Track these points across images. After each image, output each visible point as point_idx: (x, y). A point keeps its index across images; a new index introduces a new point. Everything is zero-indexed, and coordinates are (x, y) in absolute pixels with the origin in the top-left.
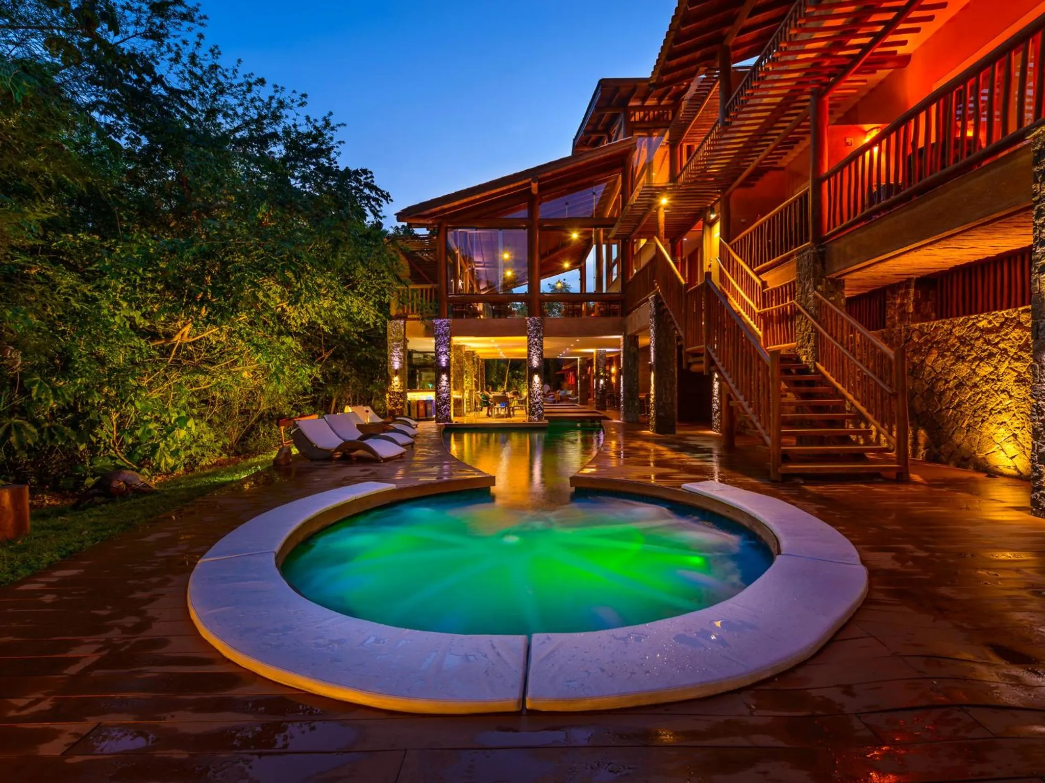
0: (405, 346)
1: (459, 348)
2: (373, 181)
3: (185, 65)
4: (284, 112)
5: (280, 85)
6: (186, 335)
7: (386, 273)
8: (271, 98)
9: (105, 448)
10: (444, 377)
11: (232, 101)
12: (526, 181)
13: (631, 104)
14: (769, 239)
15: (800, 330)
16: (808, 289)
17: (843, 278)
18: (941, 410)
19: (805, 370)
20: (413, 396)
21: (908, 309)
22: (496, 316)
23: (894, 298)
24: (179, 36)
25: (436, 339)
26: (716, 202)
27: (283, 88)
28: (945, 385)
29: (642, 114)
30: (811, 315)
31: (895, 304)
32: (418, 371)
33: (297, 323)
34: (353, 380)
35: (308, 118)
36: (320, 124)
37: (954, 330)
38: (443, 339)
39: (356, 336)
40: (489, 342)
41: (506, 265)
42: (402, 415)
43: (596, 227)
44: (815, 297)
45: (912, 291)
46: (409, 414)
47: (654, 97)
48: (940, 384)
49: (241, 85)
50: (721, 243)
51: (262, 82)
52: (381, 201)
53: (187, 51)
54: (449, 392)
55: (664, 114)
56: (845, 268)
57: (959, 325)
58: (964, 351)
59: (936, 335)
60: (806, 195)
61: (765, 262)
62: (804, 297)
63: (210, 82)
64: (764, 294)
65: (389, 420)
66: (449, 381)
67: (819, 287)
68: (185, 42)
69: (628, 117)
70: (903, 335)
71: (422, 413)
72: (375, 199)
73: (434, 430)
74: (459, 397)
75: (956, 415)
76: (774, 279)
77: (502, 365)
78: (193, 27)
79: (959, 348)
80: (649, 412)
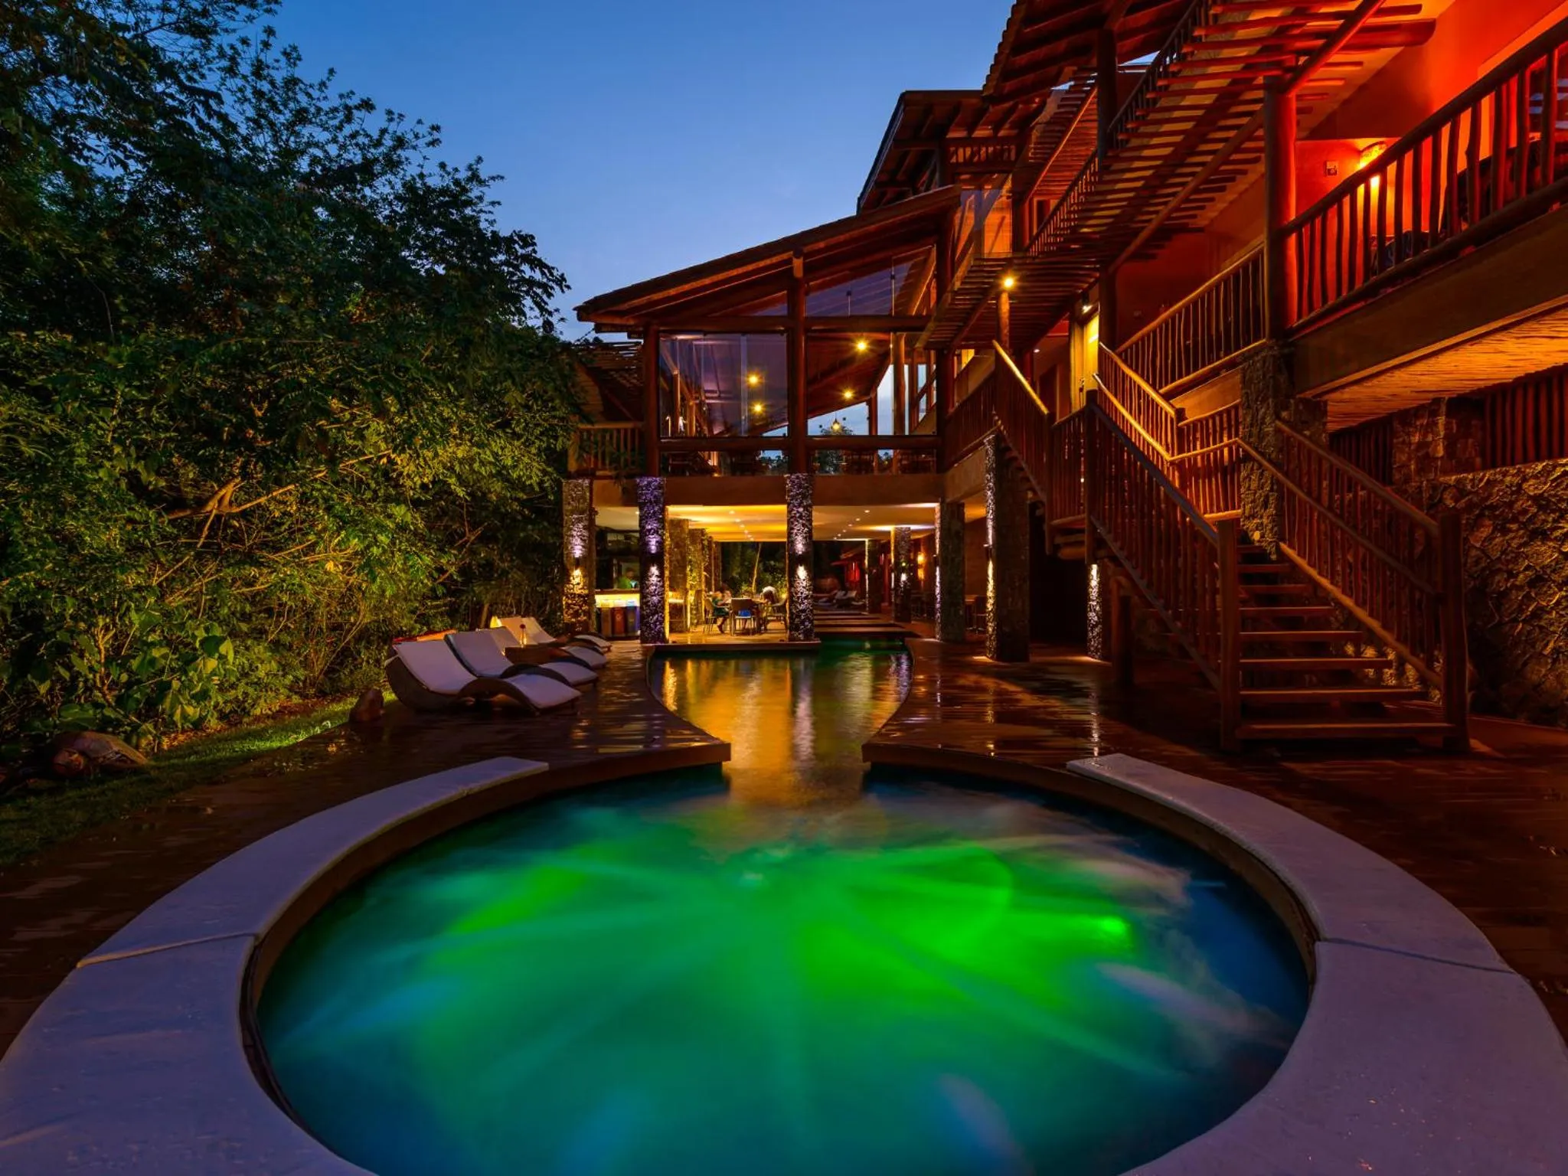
0: (592, 521)
1: (679, 524)
2: (535, 251)
3: (245, 77)
4: (403, 153)
5: (396, 111)
6: (226, 501)
7: (557, 401)
8: (384, 131)
9: (87, 689)
10: (654, 570)
11: (322, 136)
12: (785, 256)
13: (951, 135)
14: (1186, 338)
15: (1249, 489)
16: (1263, 418)
17: (1326, 397)
18: (1500, 624)
19: (1258, 555)
20: (604, 601)
21: (1435, 450)
22: (738, 473)
23: (1409, 434)
24: (234, 31)
25: (641, 509)
26: (1092, 285)
27: (401, 116)
28: (1507, 580)
29: (968, 151)
30: (1270, 461)
31: (1410, 444)
32: (615, 562)
33: (415, 483)
34: (516, 575)
35: (443, 166)
36: (463, 175)
37: (1525, 486)
38: (653, 510)
39: (516, 506)
40: (726, 514)
41: (754, 395)
42: (586, 631)
43: (895, 330)
44: (1278, 431)
45: (1441, 420)
46: (599, 629)
47: (986, 124)
48: (1497, 578)
49: (335, 110)
50: (1100, 349)
51: (367, 105)
52: (552, 288)
53: (249, 55)
54: (662, 594)
55: (1002, 151)
56: (1332, 381)
57: (1535, 477)
58: (1545, 521)
59: (1490, 495)
60: (1256, 261)
61: (1181, 377)
62: (1255, 431)
63: (286, 106)
64: (1180, 430)
65: (564, 639)
66: (661, 576)
67: (1284, 414)
68: (245, 41)
69: (945, 156)
70: (1425, 495)
71: (619, 627)
72: (540, 285)
73: (637, 656)
74: (681, 601)
75: (1529, 633)
76: (1196, 406)
77: (749, 551)
78: (256, 15)
79: (1535, 515)
80: (985, 626)
